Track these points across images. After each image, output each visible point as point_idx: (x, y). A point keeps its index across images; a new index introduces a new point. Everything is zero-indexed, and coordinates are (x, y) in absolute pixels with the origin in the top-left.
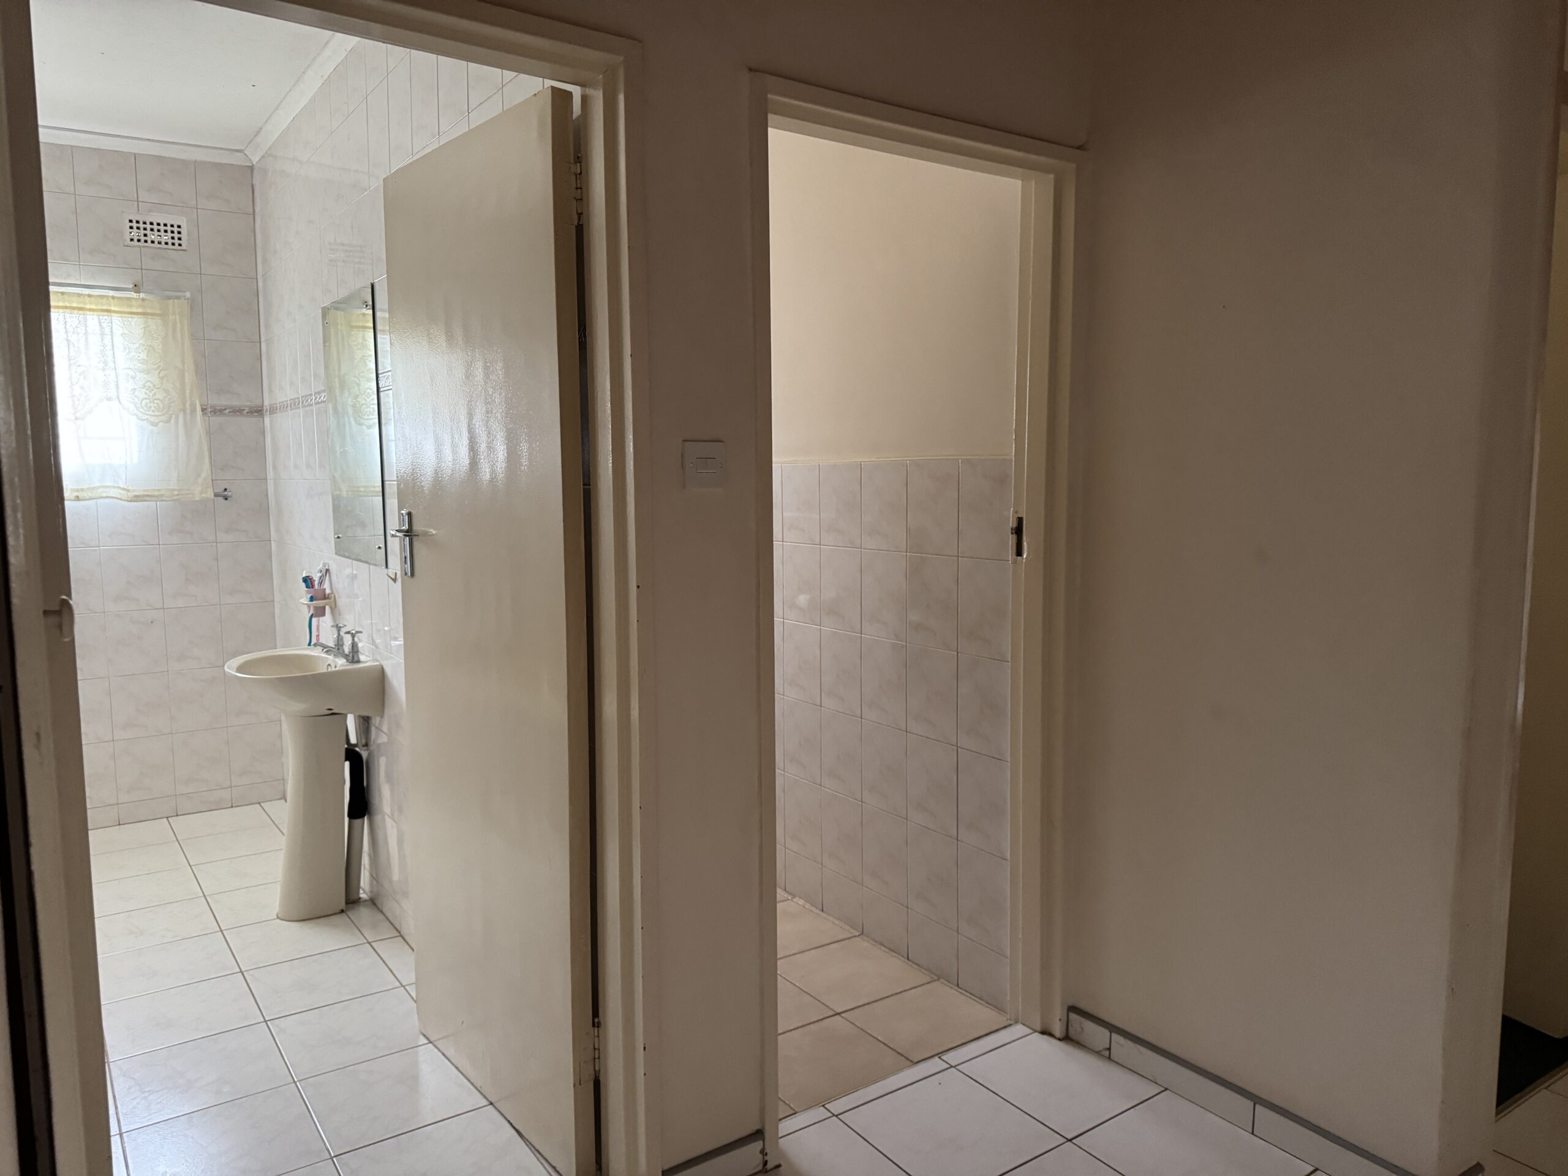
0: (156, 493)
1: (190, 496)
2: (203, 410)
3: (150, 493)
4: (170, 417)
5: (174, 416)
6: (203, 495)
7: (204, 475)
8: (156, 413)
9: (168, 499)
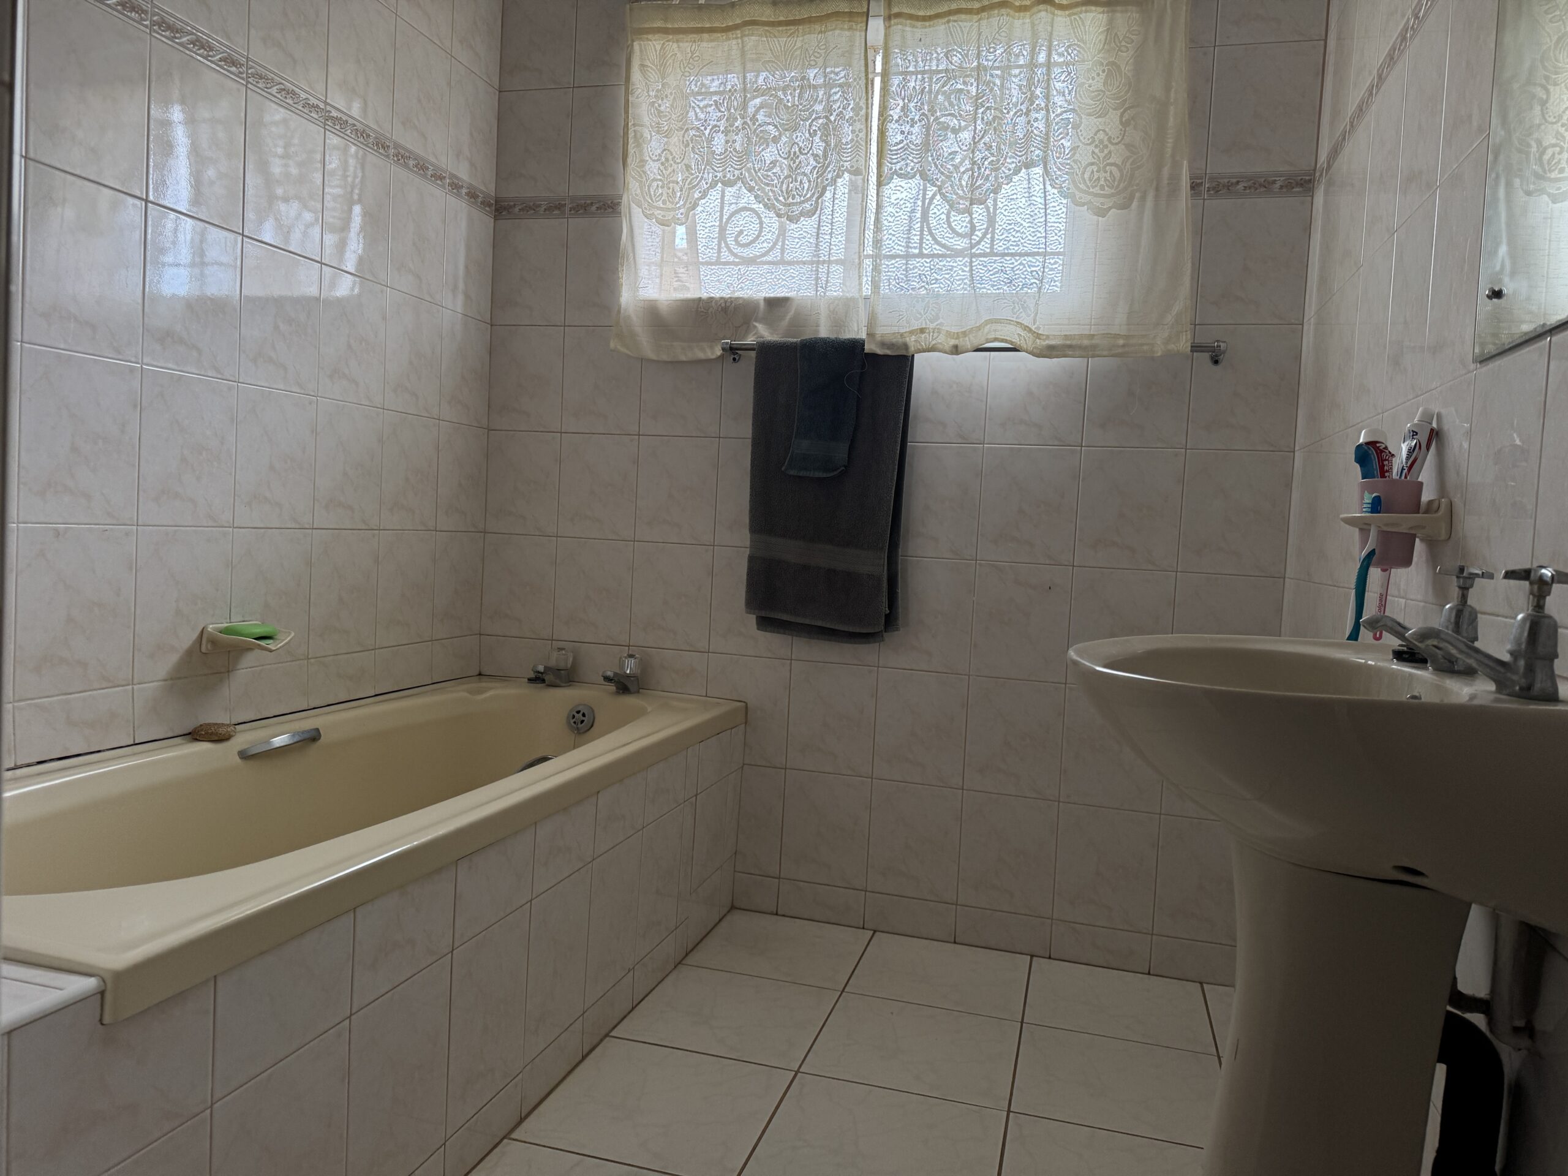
0: (1086, 342)
1: (1145, 348)
2: (1195, 187)
3: (1074, 343)
4: (1131, 199)
5: (1138, 195)
6: (1171, 346)
7: (1177, 308)
8: (1108, 191)
9: (1105, 353)
